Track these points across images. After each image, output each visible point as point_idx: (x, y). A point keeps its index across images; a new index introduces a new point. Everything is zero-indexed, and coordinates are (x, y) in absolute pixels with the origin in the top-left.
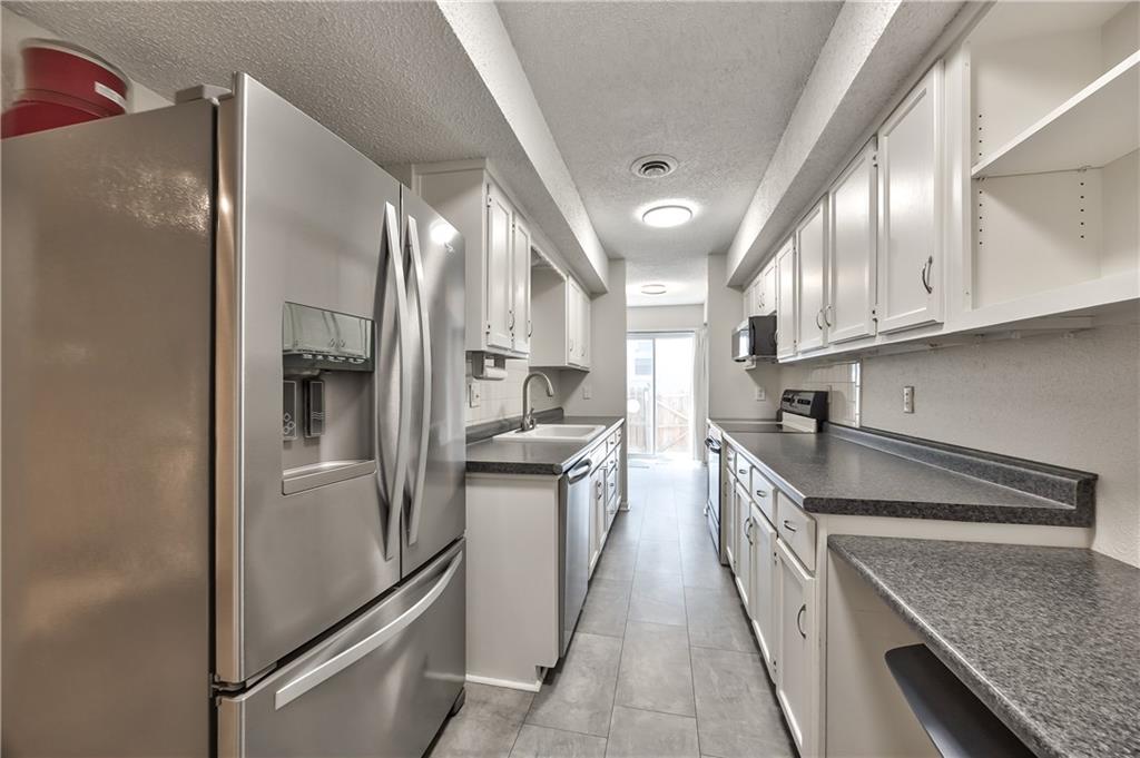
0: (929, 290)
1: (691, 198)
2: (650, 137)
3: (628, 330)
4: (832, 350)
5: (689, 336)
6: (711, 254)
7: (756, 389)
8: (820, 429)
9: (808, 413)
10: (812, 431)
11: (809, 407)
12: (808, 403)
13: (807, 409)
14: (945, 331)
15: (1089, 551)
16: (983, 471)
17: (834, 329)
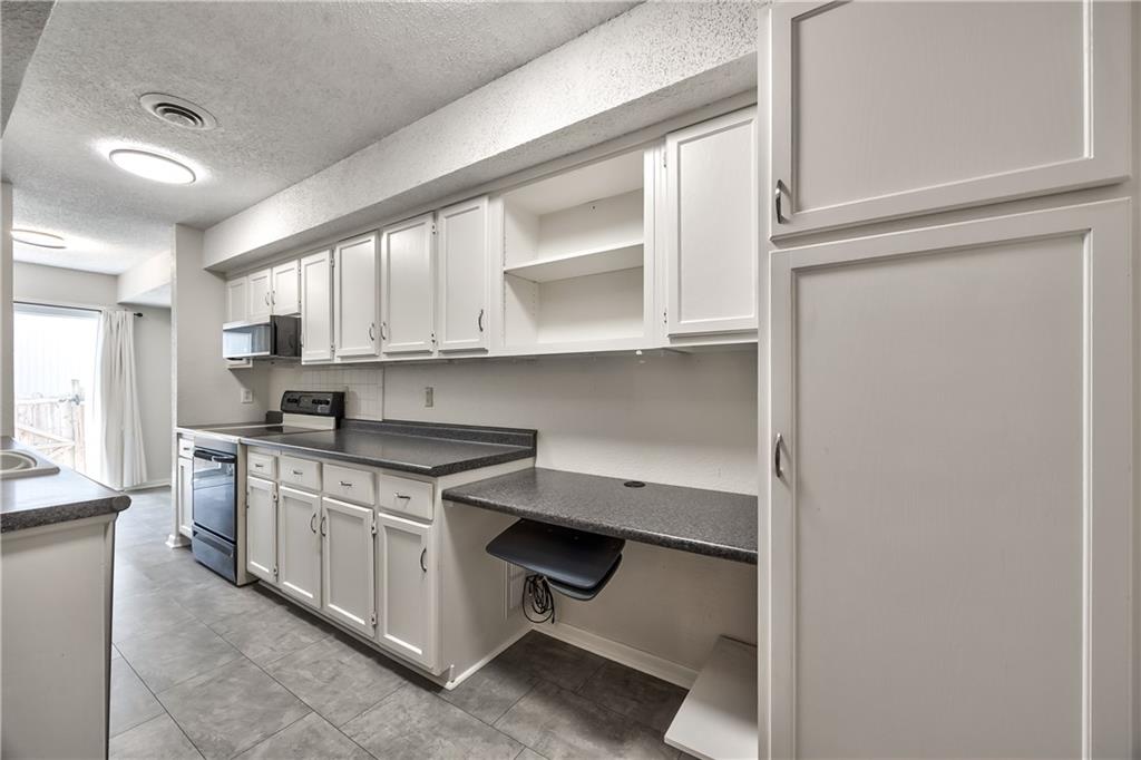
0: (481, 330)
1: (203, 162)
2: (199, 84)
3: (15, 299)
4: (384, 358)
5: (92, 316)
6: (181, 225)
7: (242, 391)
8: (338, 425)
9: (327, 412)
10: (332, 428)
11: (328, 407)
12: (327, 403)
13: (326, 408)
14: (488, 355)
15: (534, 468)
16: (485, 437)
17: (390, 342)
